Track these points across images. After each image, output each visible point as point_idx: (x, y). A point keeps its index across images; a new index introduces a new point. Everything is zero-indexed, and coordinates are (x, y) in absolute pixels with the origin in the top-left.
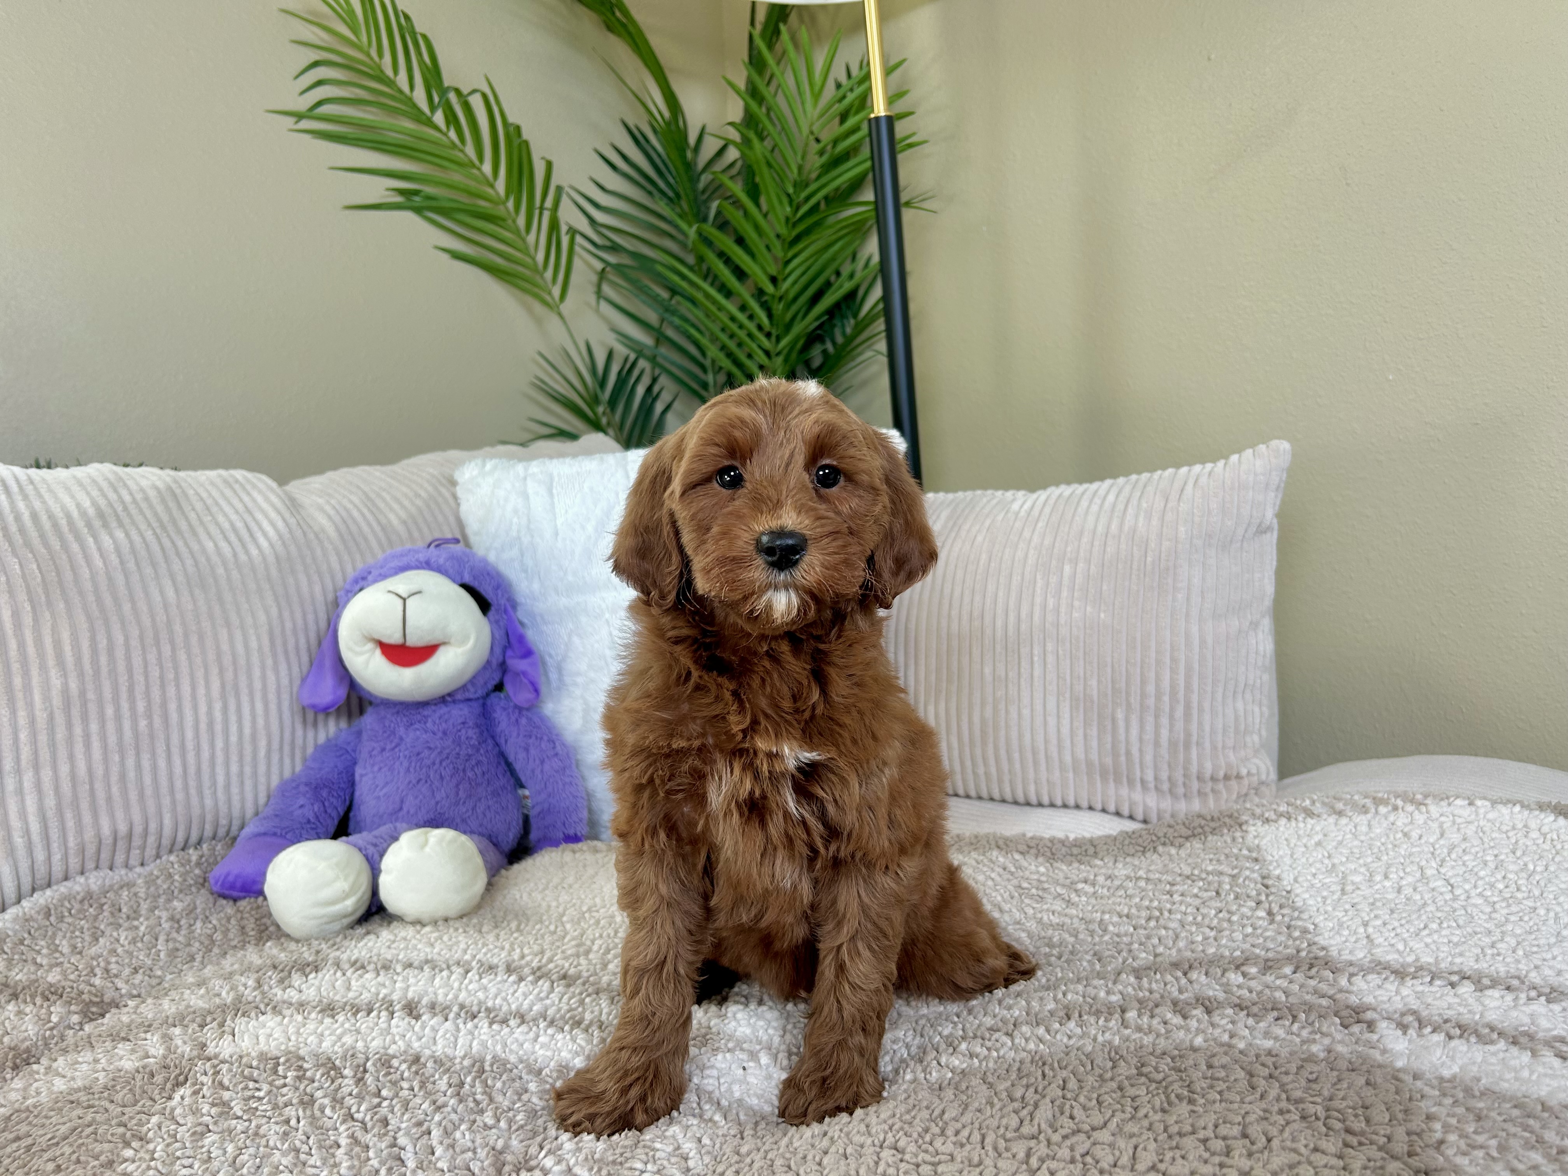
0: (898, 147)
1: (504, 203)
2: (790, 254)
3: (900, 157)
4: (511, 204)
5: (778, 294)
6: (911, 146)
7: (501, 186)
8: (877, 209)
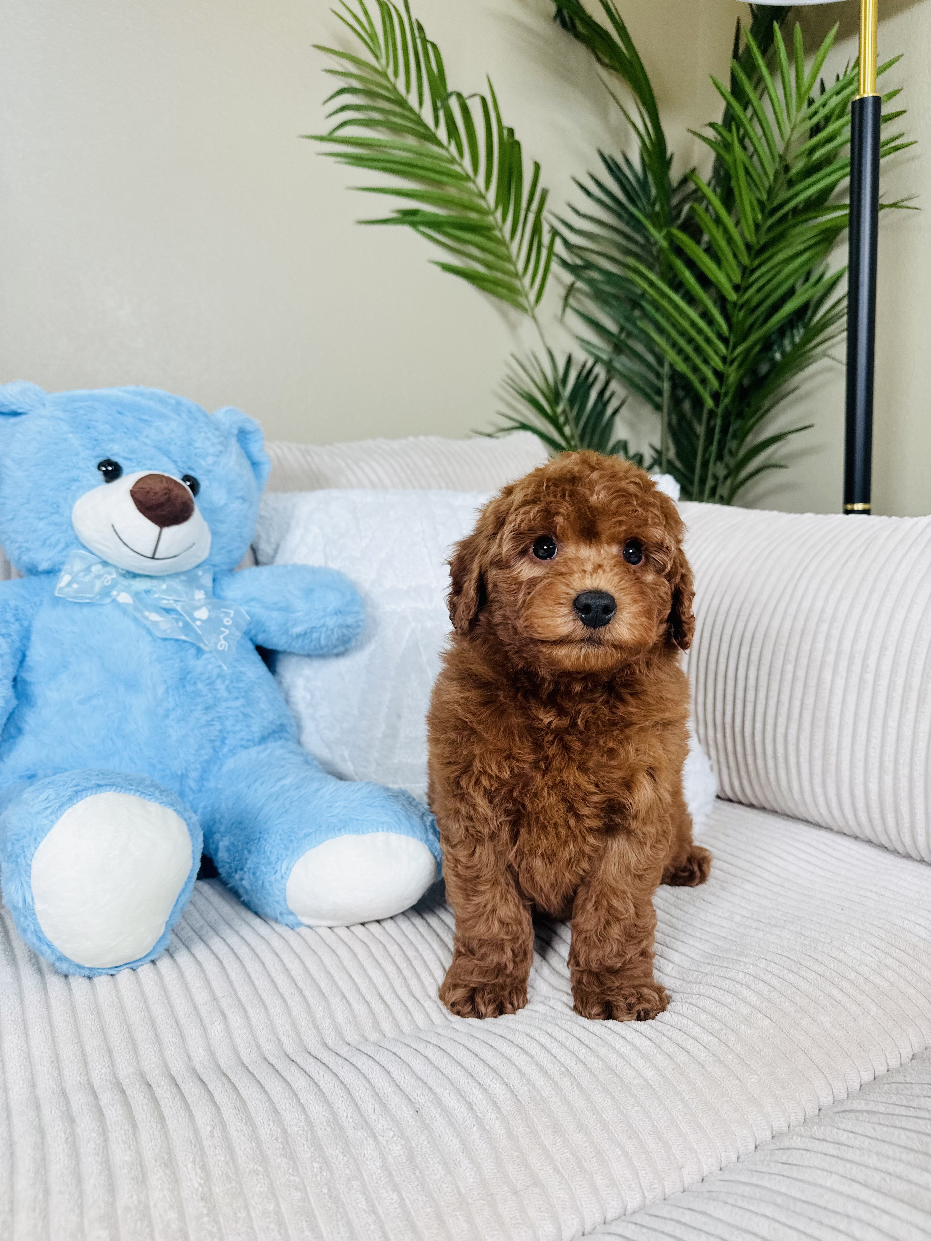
0: (882, 150)
1: (493, 213)
3: (883, 161)
4: (499, 214)
5: (741, 301)
6: (896, 149)
7: (491, 196)
8: (851, 214)
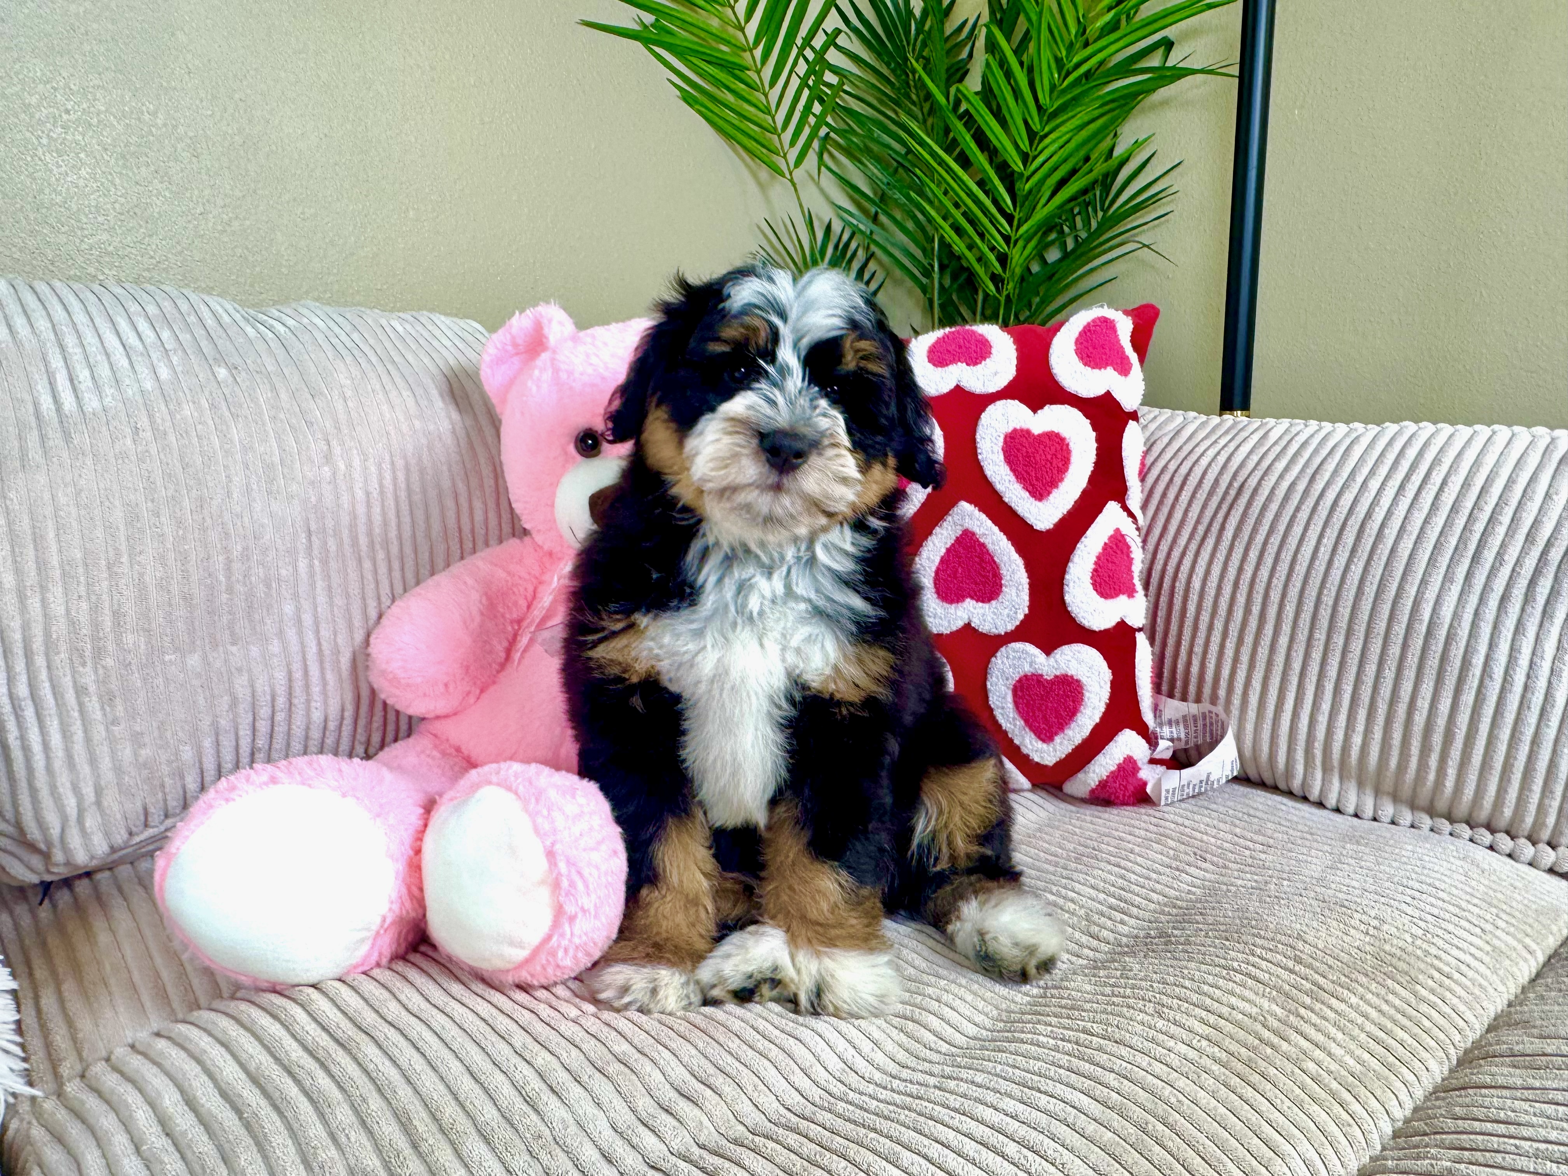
1: (750, 49)
2: (1047, 129)
5: (1027, 174)
7: (753, 27)
